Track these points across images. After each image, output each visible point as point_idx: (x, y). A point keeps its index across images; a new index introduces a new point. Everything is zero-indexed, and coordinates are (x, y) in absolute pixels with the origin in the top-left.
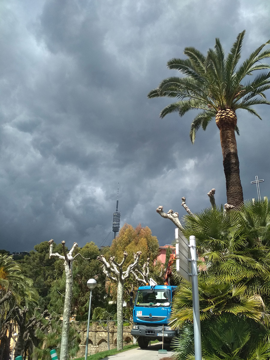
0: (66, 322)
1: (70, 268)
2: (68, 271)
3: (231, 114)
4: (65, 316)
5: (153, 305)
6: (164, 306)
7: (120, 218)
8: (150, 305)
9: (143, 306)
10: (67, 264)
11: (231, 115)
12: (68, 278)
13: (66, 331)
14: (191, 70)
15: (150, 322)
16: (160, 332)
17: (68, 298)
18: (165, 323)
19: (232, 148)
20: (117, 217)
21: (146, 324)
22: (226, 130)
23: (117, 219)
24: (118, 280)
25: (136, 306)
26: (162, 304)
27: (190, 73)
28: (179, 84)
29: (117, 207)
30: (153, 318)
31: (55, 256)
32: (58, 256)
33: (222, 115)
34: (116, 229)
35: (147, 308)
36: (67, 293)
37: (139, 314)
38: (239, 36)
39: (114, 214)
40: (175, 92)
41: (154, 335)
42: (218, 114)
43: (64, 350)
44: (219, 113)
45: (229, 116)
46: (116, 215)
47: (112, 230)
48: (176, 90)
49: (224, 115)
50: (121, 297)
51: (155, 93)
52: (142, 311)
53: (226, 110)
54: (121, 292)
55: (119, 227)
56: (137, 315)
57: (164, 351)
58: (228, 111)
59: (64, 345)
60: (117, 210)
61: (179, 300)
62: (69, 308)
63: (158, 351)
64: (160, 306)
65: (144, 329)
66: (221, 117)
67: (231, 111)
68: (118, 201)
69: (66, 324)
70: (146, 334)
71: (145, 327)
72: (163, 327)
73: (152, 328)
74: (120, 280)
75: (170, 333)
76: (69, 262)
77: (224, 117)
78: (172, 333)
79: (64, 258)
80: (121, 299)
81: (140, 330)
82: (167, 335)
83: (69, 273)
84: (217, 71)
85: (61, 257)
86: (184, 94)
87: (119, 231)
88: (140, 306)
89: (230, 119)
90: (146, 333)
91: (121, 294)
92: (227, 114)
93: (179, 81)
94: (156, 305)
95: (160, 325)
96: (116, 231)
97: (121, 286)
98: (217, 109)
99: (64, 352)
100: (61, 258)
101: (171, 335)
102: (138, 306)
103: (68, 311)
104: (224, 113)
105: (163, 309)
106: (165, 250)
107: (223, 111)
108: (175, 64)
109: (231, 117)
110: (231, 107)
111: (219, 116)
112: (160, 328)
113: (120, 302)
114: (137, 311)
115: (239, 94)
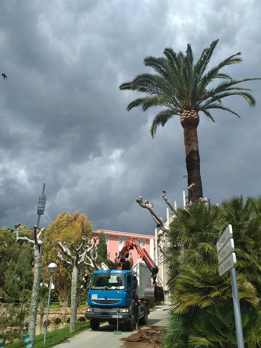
0: (34, 306)
1: (39, 252)
2: (38, 256)
3: (196, 114)
4: (34, 300)
5: (108, 288)
6: (119, 290)
7: (46, 201)
8: (106, 288)
9: (98, 290)
10: (37, 248)
11: (195, 116)
12: (38, 263)
13: (34, 316)
14: (163, 69)
15: (105, 305)
16: (115, 314)
17: (37, 282)
18: (119, 305)
19: (194, 146)
20: (43, 200)
21: (100, 306)
22: (190, 129)
23: (43, 202)
24: (73, 263)
25: (92, 289)
26: (118, 288)
27: (162, 71)
28: (151, 80)
29: (44, 190)
30: (108, 300)
31: (23, 240)
32: (27, 240)
33: (187, 115)
34: (40, 212)
35: (102, 291)
36: (36, 277)
37: (94, 297)
38: (212, 44)
39: (40, 197)
40: (145, 87)
41: (109, 317)
42: (183, 114)
43: (32, 334)
44: (184, 112)
45: (194, 116)
46: (42, 197)
47: (37, 212)
48: (146, 86)
49: (189, 115)
50: (76, 281)
51: (126, 86)
52: (97, 295)
53: (191, 111)
54: (76, 276)
55: (44, 210)
56: (92, 298)
57: (119, 332)
58: (193, 111)
59: (32, 329)
60: (43, 193)
61: (181, 287)
62: (37, 292)
63: (113, 332)
64: (115, 289)
65: (99, 311)
66: (186, 116)
67: (195, 112)
68: (44, 184)
69: (35, 308)
70: (101, 317)
71: (100, 309)
72: (118, 309)
73: (107, 311)
74: (76, 264)
75: (124, 315)
76: (39, 246)
77: (189, 116)
78: (126, 315)
79: (34, 242)
80: (75, 283)
81: (95, 312)
82: (121, 317)
83: (38, 258)
84: (188, 73)
85: (31, 241)
86: (153, 91)
87: (43, 214)
88: (95, 289)
89: (194, 119)
90: (101, 315)
91: (76, 278)
92: (192, 114)
93: (152, 77)
94: (111, 288)
95: (115, 307)
96: (40, 214)
97: (76, 270)
98: (183, 109)
99: (32, 336)
100: (29, 242)
101: (125, 317)
102: (94, 289)
103: (36, 295)
104: (189, 113)
105: (118, 292)
106: (96, 234)
107: (188, 111)
108: (150, 61)
109: (195, 117)
110: (195, 108)
111: (184, 115)
112: (114, 311)
113: (75, 286)
114: (92, 295)
115: (202, 97)
